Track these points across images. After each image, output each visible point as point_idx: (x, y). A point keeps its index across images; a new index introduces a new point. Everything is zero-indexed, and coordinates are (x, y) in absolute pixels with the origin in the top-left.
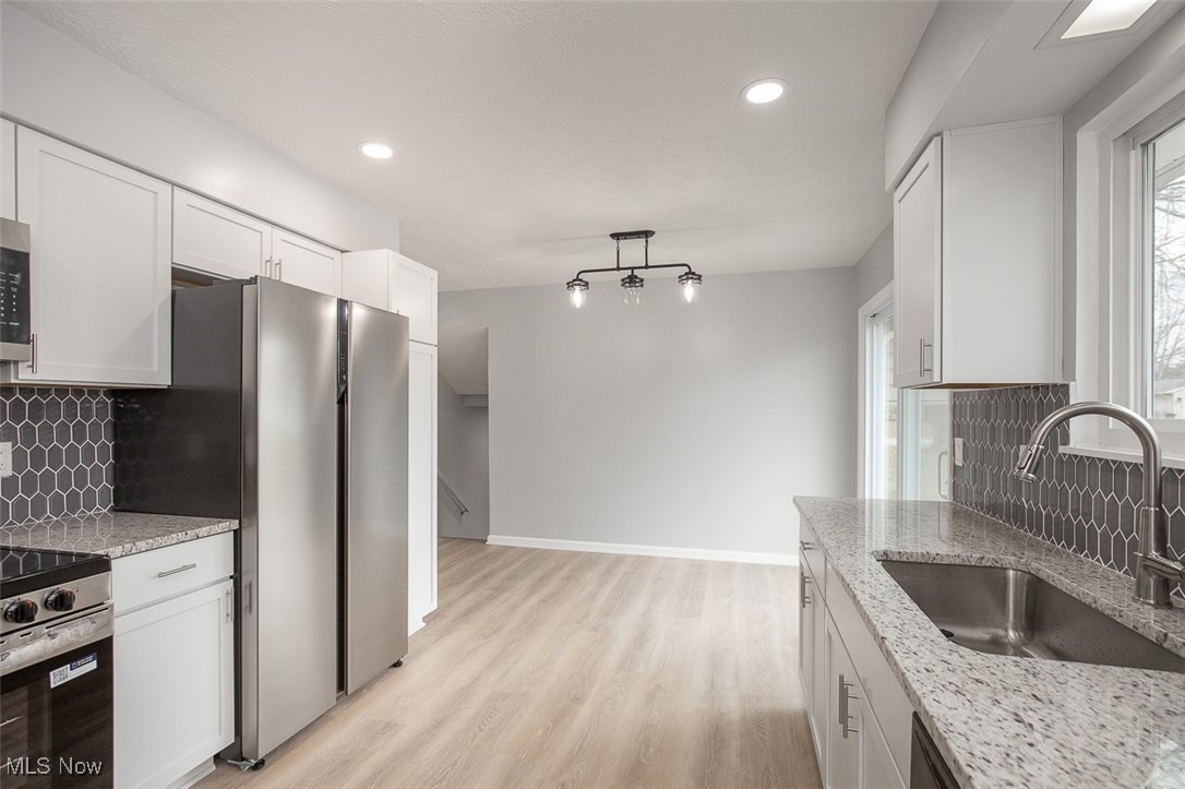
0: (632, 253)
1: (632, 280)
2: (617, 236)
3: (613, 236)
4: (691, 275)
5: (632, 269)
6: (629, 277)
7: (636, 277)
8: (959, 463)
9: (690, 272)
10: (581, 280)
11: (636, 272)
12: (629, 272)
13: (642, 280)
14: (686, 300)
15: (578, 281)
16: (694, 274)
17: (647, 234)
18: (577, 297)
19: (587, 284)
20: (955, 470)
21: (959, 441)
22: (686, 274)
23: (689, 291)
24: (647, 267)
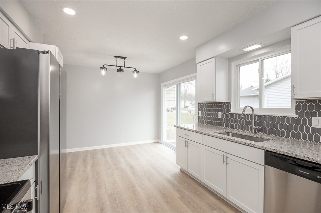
0: (120, 62)
1: (120, 70)
2: (116, 57)
3: (115, 56)
4: (136, 71)
5: (120, 67)
6: (119, 69)
7: (121, 69)
8: (200, 115)
9: (136, 70)
10: (104, 67)
11: (121, 68)
12: (119, 68)
13: (123, 70)
14: (135, 78)
15: (103, 68)
16: (137, 71)
17: (125, 58)
18: (103, 72)
19: (106, 68)
20: (199, 117)
21: (200, 112)
22: (135, 71)
23: (135, 75)
24: (124, 67)
